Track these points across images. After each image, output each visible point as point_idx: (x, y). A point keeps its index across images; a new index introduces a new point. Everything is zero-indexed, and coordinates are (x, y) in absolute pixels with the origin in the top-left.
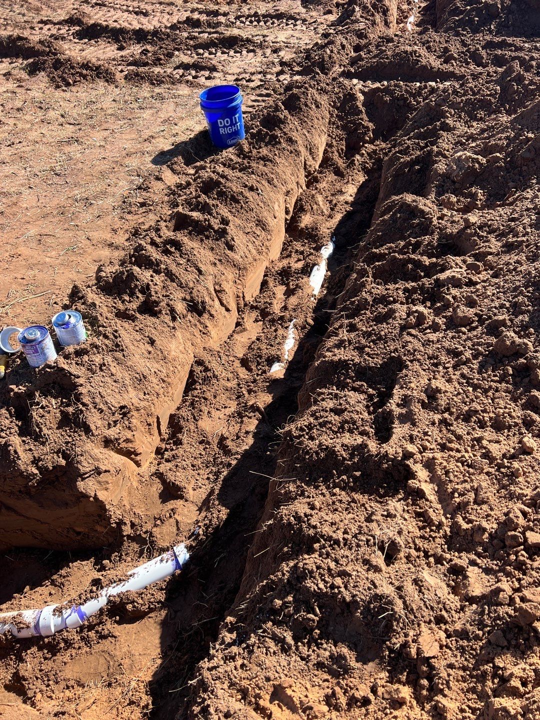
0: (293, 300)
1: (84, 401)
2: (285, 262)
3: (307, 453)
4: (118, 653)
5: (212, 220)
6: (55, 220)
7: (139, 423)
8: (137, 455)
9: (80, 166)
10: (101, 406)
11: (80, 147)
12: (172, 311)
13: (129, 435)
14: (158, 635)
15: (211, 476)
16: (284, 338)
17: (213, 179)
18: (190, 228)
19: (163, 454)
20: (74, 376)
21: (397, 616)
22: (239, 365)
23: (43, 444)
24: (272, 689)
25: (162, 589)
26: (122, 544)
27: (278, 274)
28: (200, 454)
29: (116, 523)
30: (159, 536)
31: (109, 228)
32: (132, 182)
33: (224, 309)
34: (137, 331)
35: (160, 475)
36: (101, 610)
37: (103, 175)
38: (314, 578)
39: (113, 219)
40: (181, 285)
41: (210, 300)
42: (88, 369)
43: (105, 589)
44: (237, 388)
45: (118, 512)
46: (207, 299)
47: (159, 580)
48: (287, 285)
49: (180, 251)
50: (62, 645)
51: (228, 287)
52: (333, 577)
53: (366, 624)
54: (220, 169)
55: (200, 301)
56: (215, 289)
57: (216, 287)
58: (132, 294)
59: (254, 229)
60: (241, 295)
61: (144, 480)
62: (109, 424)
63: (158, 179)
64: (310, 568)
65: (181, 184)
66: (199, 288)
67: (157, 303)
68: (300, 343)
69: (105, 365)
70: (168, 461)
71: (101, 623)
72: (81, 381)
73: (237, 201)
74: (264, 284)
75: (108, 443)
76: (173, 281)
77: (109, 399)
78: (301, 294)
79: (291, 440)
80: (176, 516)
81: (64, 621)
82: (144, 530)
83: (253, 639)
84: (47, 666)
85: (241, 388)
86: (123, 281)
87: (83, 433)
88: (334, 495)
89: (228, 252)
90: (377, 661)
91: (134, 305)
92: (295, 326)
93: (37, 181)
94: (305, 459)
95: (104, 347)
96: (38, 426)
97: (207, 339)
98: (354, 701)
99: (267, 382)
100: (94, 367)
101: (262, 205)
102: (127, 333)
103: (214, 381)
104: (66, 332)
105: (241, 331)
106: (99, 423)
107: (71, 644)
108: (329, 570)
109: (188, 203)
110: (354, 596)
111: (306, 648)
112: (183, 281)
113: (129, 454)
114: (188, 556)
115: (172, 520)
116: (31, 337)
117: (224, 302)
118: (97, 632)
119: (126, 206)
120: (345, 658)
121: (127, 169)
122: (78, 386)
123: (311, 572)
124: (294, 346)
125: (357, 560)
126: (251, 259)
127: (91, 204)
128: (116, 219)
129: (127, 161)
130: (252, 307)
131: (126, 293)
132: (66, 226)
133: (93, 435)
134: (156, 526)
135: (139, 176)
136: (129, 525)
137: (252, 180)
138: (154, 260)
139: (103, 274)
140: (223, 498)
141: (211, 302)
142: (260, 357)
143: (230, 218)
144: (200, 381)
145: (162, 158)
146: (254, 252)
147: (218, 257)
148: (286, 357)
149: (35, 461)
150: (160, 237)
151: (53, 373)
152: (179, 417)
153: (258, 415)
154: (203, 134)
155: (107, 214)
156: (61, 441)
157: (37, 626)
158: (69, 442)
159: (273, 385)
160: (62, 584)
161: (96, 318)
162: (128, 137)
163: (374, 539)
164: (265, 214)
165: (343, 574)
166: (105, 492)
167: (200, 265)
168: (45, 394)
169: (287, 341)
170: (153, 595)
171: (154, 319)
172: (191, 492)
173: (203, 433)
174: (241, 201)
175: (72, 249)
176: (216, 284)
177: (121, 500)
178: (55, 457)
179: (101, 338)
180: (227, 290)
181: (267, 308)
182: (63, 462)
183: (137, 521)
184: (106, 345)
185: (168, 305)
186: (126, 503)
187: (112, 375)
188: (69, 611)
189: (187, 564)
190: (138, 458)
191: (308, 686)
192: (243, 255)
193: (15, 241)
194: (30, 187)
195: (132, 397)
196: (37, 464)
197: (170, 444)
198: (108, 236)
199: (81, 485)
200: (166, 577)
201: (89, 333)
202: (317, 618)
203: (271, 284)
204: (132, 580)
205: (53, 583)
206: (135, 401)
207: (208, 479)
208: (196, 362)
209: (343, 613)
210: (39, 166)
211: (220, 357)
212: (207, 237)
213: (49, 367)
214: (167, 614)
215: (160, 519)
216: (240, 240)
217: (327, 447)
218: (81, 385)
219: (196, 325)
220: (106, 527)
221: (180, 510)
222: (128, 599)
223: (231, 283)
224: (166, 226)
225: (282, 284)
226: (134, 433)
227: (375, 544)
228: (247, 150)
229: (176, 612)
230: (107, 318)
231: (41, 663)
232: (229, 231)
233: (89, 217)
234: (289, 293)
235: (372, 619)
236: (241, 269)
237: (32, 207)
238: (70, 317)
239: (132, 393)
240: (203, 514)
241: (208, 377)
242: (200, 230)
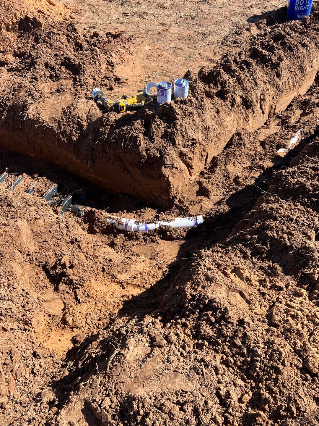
0: (305, 118)
1: (177, 128)
2: (307, 97)
3: (288, 184)
4: (158, 249)
5: (273, 56)
6: (185, 42)
7: (198, 152)
8: (192, 168)
9: (206, 16)
10: (184, 134)
11: (208, 6)
12: (234, 100)
13: (191, 155)
14: (178, 250)
15: (225, 192)
16: (292, 136)
17: (282, 34)
18: (258, 59)
19: (203, 175)
20: (177, 113)
21: (313, 258)
22: (259, 144)
23: (153, 142)
24: (233, 268)
25: (185, 231)
26: (172, 208)
27: (300, 103)
28: (223, 181)
29: (172, 196)
30: (190, 209)
31: (212, 52)
32: (232, 29)
33: (261, 111)
34: (212, 104)
35: (199, 183)
36: (155, 229)
37: (217, 23)
38: (273, 231)
39: (216, 47)
40: (243, 88)
41: (256, 102)
42: (184, 113)
43: (160, 221)
44: (254, 155)
45: (175, 192)
46: (254, 100)
47: (185, 227)
48: (304, 110)
49: (249, 69)
50: (135, 237)
51: (268, 98)
52: (283, 233)
53: (294, 259)
54: (288, 30)
55: (250, 100)
56: (260, 97)
57: (262, 97)
58: (215, 85)
59: (296, 70)
60: (274, 107)
61: (191, 182)
62: (185, 145)
63: (248, 30)
64: (272, 226)
65: (261, 34)
66: (252, 92)
67: (227, 93)
68: (301, 142)
69: (192, 114)
70: (205, 178)
71: (153, 235)
72: (179, 117)
73: (292, 50)
74: (290, 107)
75: (181, 155)
76: (239, 84)
77: (189, 132)
78: (311, 116)
79: (281, 176)
80: (202, 204)
81: (138, 227)
82: (184, 205)
83: (230, 248)
84: (126, 243)
85: (256, 156)
86: (213, 76)
87: (172, 144)
88: (297, 206)
89: (276, 78)
90: (293, 276)
91: (215, 91)
92: (301, 132)
93: (181, 20)
94: (285, 186)
95: (195, 104)
96: (153, 132)
97: (246, 124)
98: (274, 286)
99: (273, 156)
100: (187, 112)
101: (307, 57)
102: (207, 103)
103: (242, 147)
104: (180, 89)
105: (266, 128)
106: (181, 142)
107: (138, 239)
108: (282, 230)
109: (262, 44)
110: (292, 244)
111: (256, 260)
112: (245, 85)
113: (189, 166)
114: (202, 221)
115: (199, 205)
116: (163, 86)
117: (263, 107)
118: (151, 238)
119: (225, 41)
120: (276, 269)
121: (231, 22)
122: (177, 119)
123: (272, 228)
124: (297, 143)
125: (300, 231)
126: (287, 87)
127: (206, 37)
128: (217, 47)
129: (233, 18)
130: (278, 117)
131: (212, 83)
132: (190, 46)
133: (176, 147)
134: (191, 204)
135: (237, 27)
136: (178, 200)
137: (305, 40)
138: (233, 69)
139: (204, 70)
140: (229, 202)
141: (256, 103)
142: (273, 143)
143: (284, 58)
144: (235, 144)
145: (254, 19)
146: (291, 84)
147: (268, 79)
148: (289, 147)
149: (147, 150)
150: (240, 58)
151: (168, 108)
152: (218, 159)
153: (262, 171)
154: (284, 9)
155: (213, 44)
156: (161, 145)
157: (126, 225)
158: (164, 146)
159: (276, 159)
160: (141, 215)
161: (195, 88)
162: (237, 5)
163: (314, 224)
164: (306, 63)
165: (289, 234)
166: (173, 178)
167: (257, 80)
168: (161, 118)
169: (293, 139)
170: (181, 232)
171: (222, 102)
172: (213, 196)
173: (227, 171)
174: (294, 51)
175: (189, 58)
176: (262, 94)
177: (178, 187)
178: (156, 151)
179: (195, 99)
180: (267, 100)
181: (287, 119)
182: (159, 156)
183: (182, 199)
184: (196, 104)
185: (232, 96)
186: (179, 189)
187: (194, 120)
188: (142, 224)
189: (201, 225)
190: (192, 171)
191: (252, 273)
192: (284, 82)
193: (162, 48)
194: (176, 23)
195: (199, 136)
196: (147, 151)
197: (209, 171)
198: (210, 55)
199: (163, 169)
200: (189, 227)
201: (190, 95)
202: (267, 249)
203: (294, 107)
204: (173, 222)
205: (137, 213)
206: (200, 139)
207: (223, 193)
208: (236, 134)
209: (282, 250)
210: (185, 12)
211: (250, 136)
212: (267, 66)
213: (166, 104)
214: (184, 243)
215: (194, 202)
216: (285, 73)
217: (301, 183)
218: (178, 119)
219: (243, 114)
220: (167, 197)
221: (204, 202)
222: (169, 229)
223: (271, 97)
224: (245, 55)
225: (301, 110)
226: (195, 156)
227: (313, 227)
228: (308, 23)
229: (189, 244)
230: (200, 90)
231: (123, 241)
232: (281, 65)
233: (203, 44)
234: (304, 114)
235: (298, 257)
236: (280, 91)
237: (175, 33)
238: (184, 82)
239: (200, 134)
240: (216, 207)
241: (240, 143)
242: (263, 61)
